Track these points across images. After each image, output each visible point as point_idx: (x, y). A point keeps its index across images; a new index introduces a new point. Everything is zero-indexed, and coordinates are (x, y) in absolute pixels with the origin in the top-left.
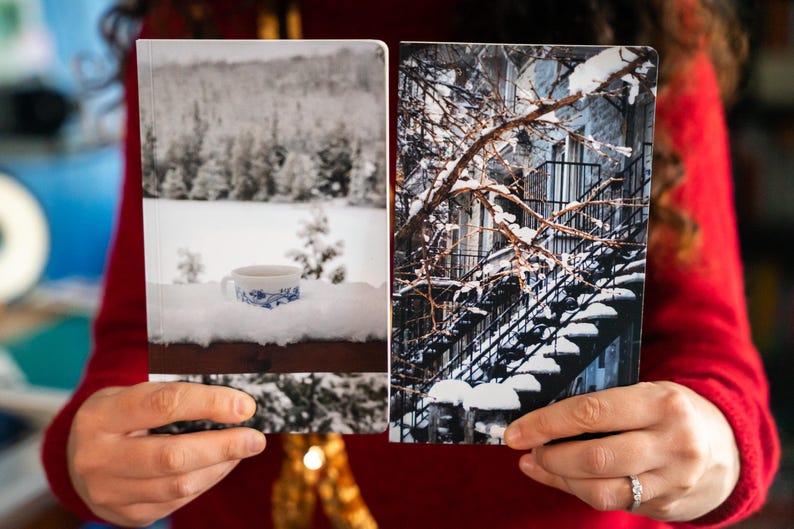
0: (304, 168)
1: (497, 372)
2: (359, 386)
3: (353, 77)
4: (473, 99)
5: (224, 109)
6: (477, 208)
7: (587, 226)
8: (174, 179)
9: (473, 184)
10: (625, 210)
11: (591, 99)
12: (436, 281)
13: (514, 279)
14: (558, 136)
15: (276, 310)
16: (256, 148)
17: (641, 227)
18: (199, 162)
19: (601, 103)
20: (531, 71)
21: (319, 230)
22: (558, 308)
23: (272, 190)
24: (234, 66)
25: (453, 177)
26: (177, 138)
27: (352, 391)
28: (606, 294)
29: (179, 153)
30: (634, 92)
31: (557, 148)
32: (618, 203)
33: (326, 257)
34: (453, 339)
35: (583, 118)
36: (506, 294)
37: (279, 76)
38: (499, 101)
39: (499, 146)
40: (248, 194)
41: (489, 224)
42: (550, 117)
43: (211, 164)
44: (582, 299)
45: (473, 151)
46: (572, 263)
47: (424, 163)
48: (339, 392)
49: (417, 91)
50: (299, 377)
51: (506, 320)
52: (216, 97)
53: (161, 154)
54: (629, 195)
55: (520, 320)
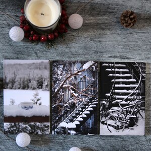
0: (34, 83)
1: (72, 121)
2: (44, 125)
3: (44, 67)
4: (66, 70)
5: (20, 72)
6: (67, 90)
7: (87, 93)
8: (10, 85)
9: (67, 86)
10: (94, 90)
11: (87, 70)
12: (60, 104)
13: (74, 103)
14: (81, 77)
15: (28, 110)
16: (26, 79)
17: (97, 93)
18: (15, 82)
19: (89, 71)
20: (76, 65)
21: (37, 95)
22: (82, 108)
23: (28, 87)
24: (22, 64)
25: (63, 84)
26: (11, 78)
27: (42, 126)
28: (91, 106)
29: (11, 81)
30: (94, 69)
31: (81, 79)
32: (92, 89)
33: (38, 100)
34: (64, 115)
35: (85, 74)
36: (73, 106)
37: (30, 66)
38: (71, 70)
39: (71, 79)
40: (24, 88)
41: (69, 93)
42: (80, 73)
43: (17, 83)
44: (87, 107)
45: (66, 80)
46: (85, 100)
47: (57, 82)
48: (40, 126)
49: (56, 69)
50: (32, 123)
51: (73, 111)
52: (18, 70)
53: (7, 81)
54: (94, 87)
55: (76, 111)
